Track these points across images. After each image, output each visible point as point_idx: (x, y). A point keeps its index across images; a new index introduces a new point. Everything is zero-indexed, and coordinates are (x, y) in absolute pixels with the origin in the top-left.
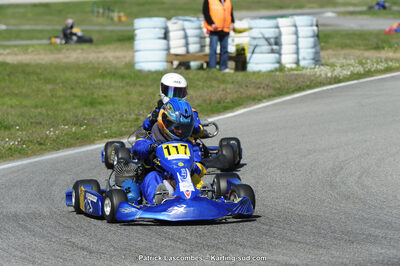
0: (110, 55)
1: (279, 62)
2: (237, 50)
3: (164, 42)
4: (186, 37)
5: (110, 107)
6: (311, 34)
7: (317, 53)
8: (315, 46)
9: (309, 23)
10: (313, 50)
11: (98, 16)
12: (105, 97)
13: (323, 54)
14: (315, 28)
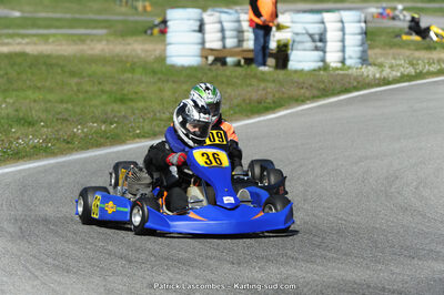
0: (138, 48)
1: (323, 60)
2: (278, 47)
3: (199, 35)
4: (222, 30)
5: (141, 105)
6: (358, 31)
7: (364, 52)
8: (362, 44)
9: (357, 18)
10: (360, 48)
11: (121, 5)
12: (136, 93)
13: (370, 52)
14: (363, 25)
